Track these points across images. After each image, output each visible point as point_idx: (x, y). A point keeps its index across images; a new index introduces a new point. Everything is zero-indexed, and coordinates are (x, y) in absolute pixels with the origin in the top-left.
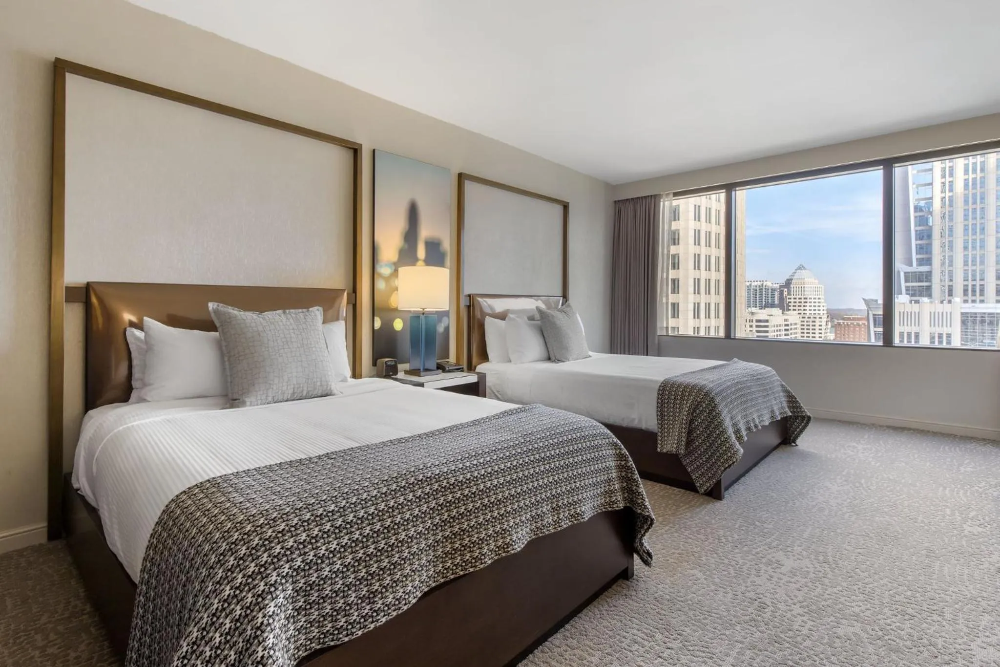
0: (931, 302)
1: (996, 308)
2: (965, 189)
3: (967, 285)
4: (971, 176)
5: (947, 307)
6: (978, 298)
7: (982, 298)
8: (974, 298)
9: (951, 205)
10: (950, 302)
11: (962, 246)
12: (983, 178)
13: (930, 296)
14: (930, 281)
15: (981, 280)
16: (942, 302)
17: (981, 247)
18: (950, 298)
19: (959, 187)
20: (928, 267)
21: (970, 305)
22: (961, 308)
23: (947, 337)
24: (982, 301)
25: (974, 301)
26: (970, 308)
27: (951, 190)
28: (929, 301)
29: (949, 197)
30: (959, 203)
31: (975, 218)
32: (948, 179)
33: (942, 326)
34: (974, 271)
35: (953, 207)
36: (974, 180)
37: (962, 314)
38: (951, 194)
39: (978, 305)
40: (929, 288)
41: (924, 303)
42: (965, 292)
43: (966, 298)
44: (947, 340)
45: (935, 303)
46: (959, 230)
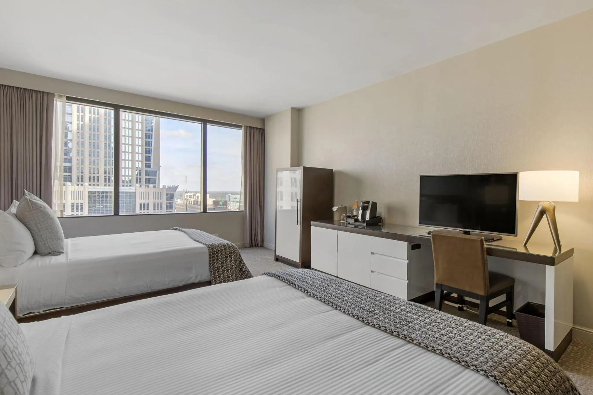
0: (72, 185)
1: (104, 189)
2: (89, 122)
3: (91, 176)
4: (93, 116)
5: (81, 188)
6: (96, 183)
7: (98, 183)
8: (94, 183)
9: (82, 130)
10: (82, 185)
11: (88, 154)
12: (98, 118)
13: (71, 181)
14: (71, 172)
15: (97, 173)
16: (78, 185)
17: (97, 155)
18: (82, 183)
19: (87, 120)
20: (70, 164)
21: (92, 187)
22: (88, 189)
23: (81, 205)
24: (98, 185)
25: (94, 185)
26: (92, 189)
27: (82, 121)
28: (71, 184)
29: (82, 124)
30: (87, 129)
31: (94, 139)
32: (81, 114)
33: (78, 199)
34: (94, 168)
35: (83, 130)
36: (94, 118)
37: (89, 192)
38: (82, 123)
39: (96, 187)
40: (70, 176)
41: (68, 185)
42: (90, 179)
43: (90, 183)
44: (81, 207)
45: (74, 186)
46: (87, 145)
